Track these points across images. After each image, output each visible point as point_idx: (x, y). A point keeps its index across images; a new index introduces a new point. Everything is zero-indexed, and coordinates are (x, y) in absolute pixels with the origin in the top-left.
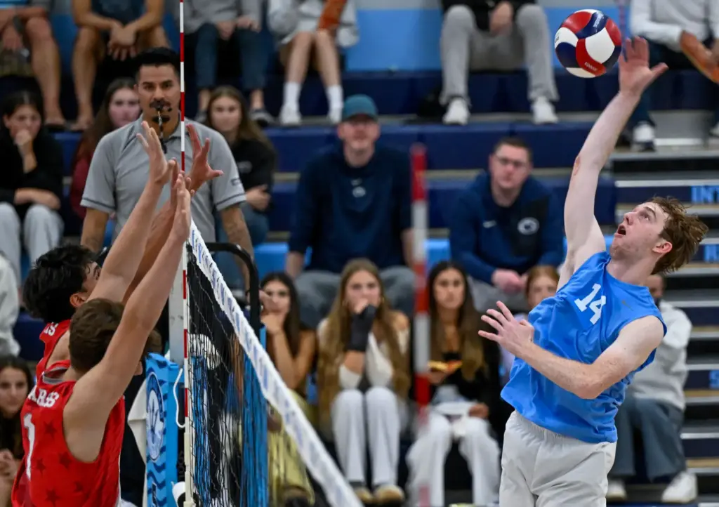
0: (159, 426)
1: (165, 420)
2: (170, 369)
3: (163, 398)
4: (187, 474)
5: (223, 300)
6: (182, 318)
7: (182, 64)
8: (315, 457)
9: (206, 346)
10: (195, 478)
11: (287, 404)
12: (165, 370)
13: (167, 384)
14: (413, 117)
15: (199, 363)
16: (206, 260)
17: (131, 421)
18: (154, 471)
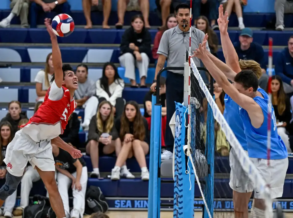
0: (179, 127)
1: (181, 124)
2: (184, 108)
3: (181, 117)
4: (188, 142)
5: (202, 86)
6: (188, 92)
7: (191, 9)
8: (231, 139)
9: (196, 101)
10: (191, 144)
11: (223, 121)
12: (182, 108)
13: (182, 113)
14: (264, 28)
15: (193, 107)
16: (197, 73)
17: (171, 125)
18: (177, 141)
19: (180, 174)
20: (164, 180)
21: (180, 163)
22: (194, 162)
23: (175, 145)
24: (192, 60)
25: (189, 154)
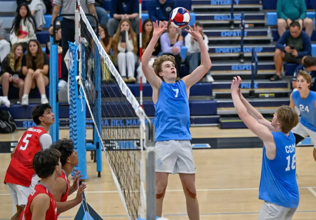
0: (73, 61)
3: (74, 54)
6: (78, 33)
9: (85, 41)
11: (106, 56)
12: (74, 47)
15: (83, 45)
17: (66, 60)
18: (71, 73)
19: (74, 99)
20: (61, 104)
21: (73, 90)
22: (85, 90)
23: (69, 76)
24: (80, 7)
25: (80, 83)
